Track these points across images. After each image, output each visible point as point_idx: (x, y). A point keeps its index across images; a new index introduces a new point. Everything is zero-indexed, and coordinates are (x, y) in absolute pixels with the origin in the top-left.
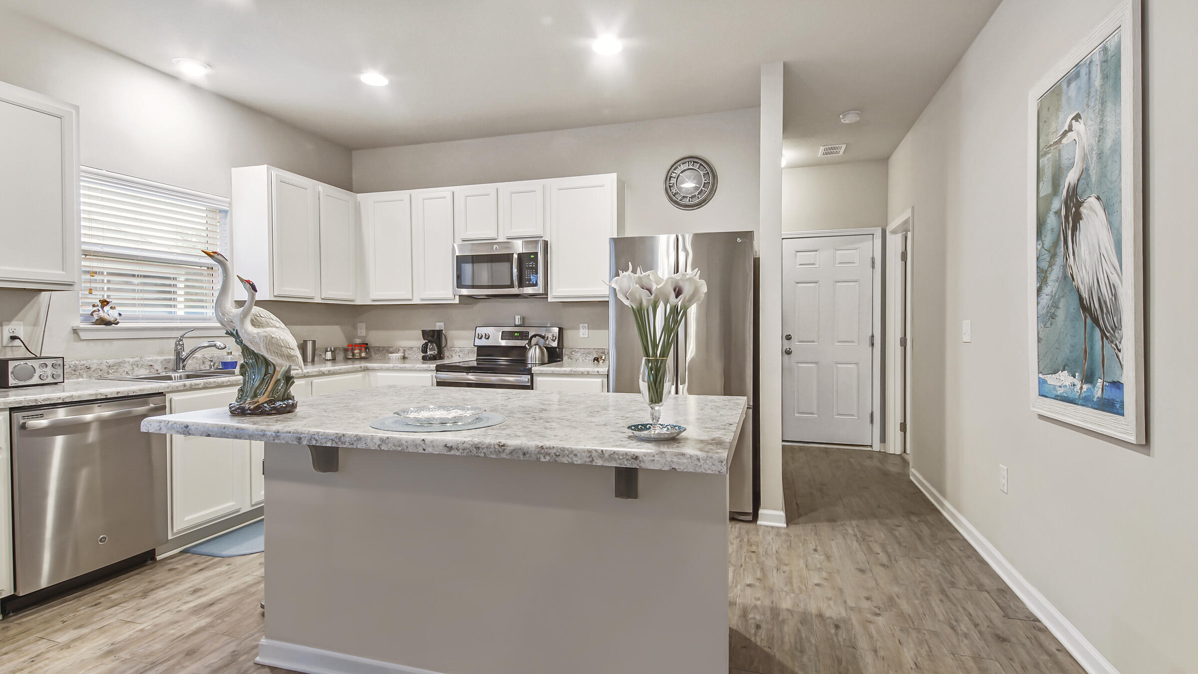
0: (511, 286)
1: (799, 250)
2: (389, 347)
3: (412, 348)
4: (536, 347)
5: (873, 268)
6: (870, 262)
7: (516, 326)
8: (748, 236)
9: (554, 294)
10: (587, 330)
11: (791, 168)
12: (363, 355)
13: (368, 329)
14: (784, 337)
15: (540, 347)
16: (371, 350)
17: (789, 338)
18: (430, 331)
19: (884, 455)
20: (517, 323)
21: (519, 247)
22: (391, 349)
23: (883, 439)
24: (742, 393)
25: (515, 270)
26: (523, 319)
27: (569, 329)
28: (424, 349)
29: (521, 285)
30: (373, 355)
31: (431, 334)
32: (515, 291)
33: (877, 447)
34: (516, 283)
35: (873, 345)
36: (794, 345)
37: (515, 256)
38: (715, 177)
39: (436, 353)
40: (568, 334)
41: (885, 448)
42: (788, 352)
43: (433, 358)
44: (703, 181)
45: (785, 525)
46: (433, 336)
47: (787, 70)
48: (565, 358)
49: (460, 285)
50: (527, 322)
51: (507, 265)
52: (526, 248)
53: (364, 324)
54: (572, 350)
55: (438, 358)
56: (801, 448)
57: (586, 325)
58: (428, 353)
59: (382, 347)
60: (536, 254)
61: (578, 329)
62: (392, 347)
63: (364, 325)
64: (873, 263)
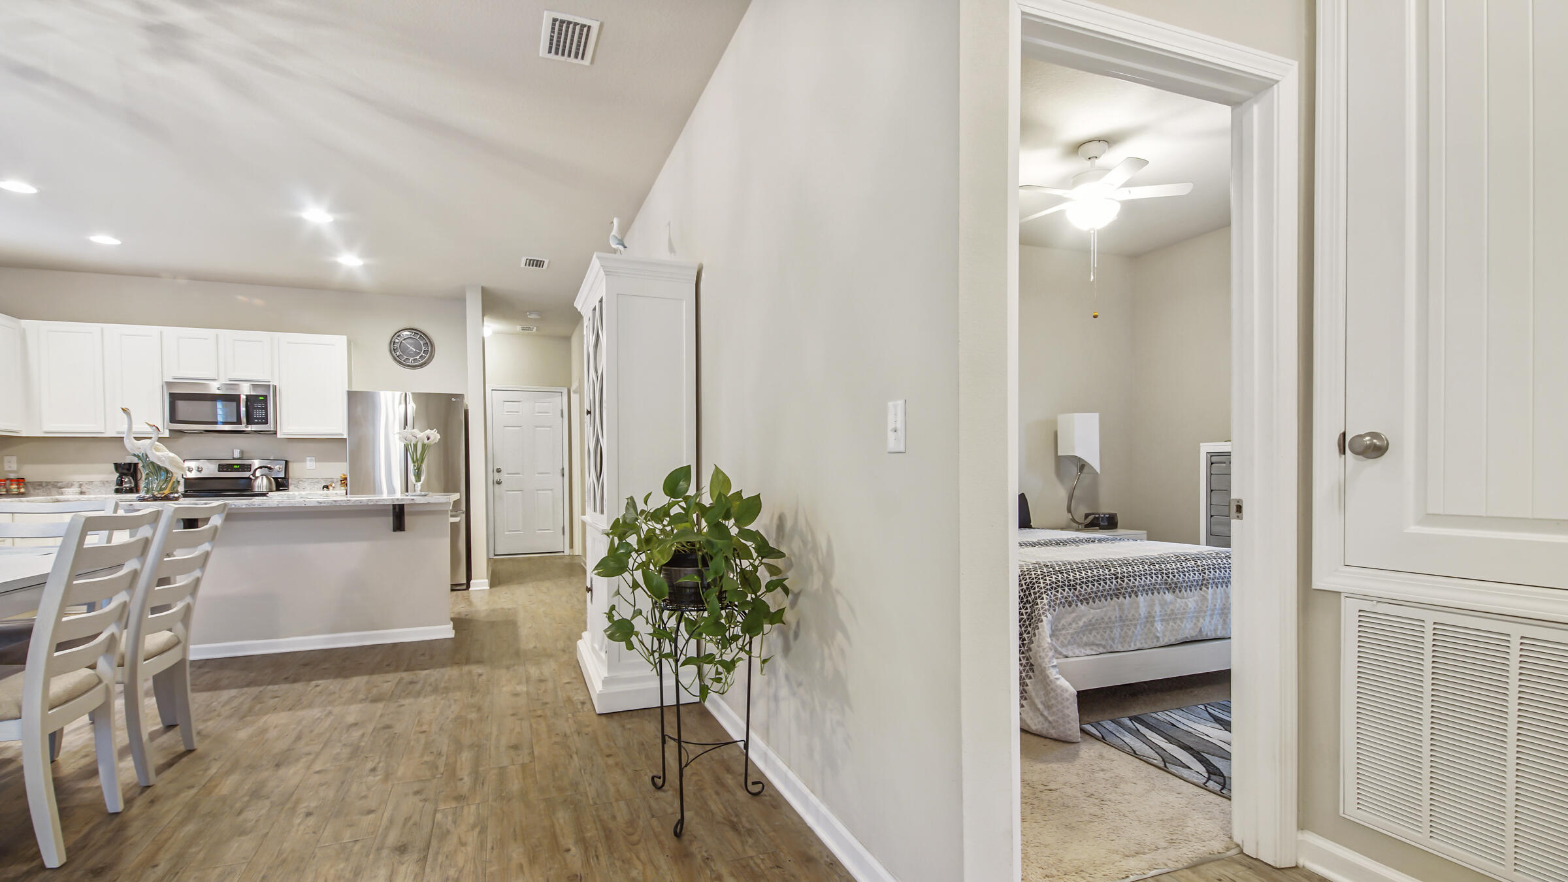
0: (239, 422)
1: (505, 400)
2: (58, 482)
3: (92, 482)
4: (262, 478)
5: (562, 417)
6: (560, 413)
7: (234, 459)
8: (460, 396)
9: (285, 431)
10: (314, 463)
11: (498, 333)
12: (22, 490)
13: (20, 462)
14: (495, 471)
15: (267, 477)
16: (28, 484)
17: (499, 471)
18: (125, 464)
19: (572, 556)
20: (235, 457)
21: (245, 391)
22: (59, 485)
23: (571, 546)
24: (456, 490)
25: (243, 409)
26: (242, 452)
27: (294, 462)
28: (120, 483)
29: (249, 422)
30: (32, 492)
31: (127, 467)
32: (242, 427)
33: (567, 552)
34: (244, 419)
35: (563, 475)
36: (503, 476)
37: (243, 397)
38: (432, 346)
39: (133, 485)
40: (291, 466)
41: (573, 552)
42: (499, 483)
43: (131, 491)
44: (423, 349)
45: (488, 588)
46: (129, 470)
47: (484, 291)
48: (291, 487)
49: (173, 419)
50: (246, 455)
51: (234, 404)
52: (254, 390)
53: (15, 457)
54: (299, 480)
55: (135, 491)
56: (510, 559)
57: (314, 458)
58: (124, 486)
59: (46, 482)
60: (265, 397)
61: (305, 461)
62: (62, 482)
63: (14, 459)
64: (562, 413)
